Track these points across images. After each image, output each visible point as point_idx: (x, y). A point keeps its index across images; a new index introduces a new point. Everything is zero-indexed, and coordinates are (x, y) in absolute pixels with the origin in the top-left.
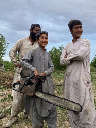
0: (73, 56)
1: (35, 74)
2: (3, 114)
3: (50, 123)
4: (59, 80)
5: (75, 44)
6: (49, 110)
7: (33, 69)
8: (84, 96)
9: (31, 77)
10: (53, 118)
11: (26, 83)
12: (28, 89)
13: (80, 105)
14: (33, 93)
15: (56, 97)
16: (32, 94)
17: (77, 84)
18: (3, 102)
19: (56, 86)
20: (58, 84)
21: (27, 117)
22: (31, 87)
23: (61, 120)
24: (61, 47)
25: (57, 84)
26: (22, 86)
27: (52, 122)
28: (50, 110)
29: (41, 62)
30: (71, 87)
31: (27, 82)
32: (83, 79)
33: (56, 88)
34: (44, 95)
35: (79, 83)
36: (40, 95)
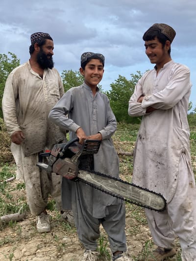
0: (153, 101)
1: (79, 137)
2: (21, 213)
3: (112, 232)
4: (132, 144)
5: (160, 74)
6: (109, 205)
7: (75, 126)
8: (175, 180)
9: (71, 142)
10: (118, 222)
11: (61, 154)
12: (64, 165)
13: (162, 197)
14: (75, 173)
15: (117, 181)
16: (72, 175)
17: (161, 155)
18: (21, 190)
19: (126, 157)
20: (130, 153)
21: (67, 218)
22: (71, 162)
23: (134, 224)
24: (136, 76)
25: (127, 152)
26: (55, 159)
27: (115, 229)
28: (111, 205)
29: (90, 114)
30: (150, 161)
31: (63, 153)
32: (173, 145)
33: (125, 161)
34: (95, 177)
35: (165, 154)
36: (87, 177)
